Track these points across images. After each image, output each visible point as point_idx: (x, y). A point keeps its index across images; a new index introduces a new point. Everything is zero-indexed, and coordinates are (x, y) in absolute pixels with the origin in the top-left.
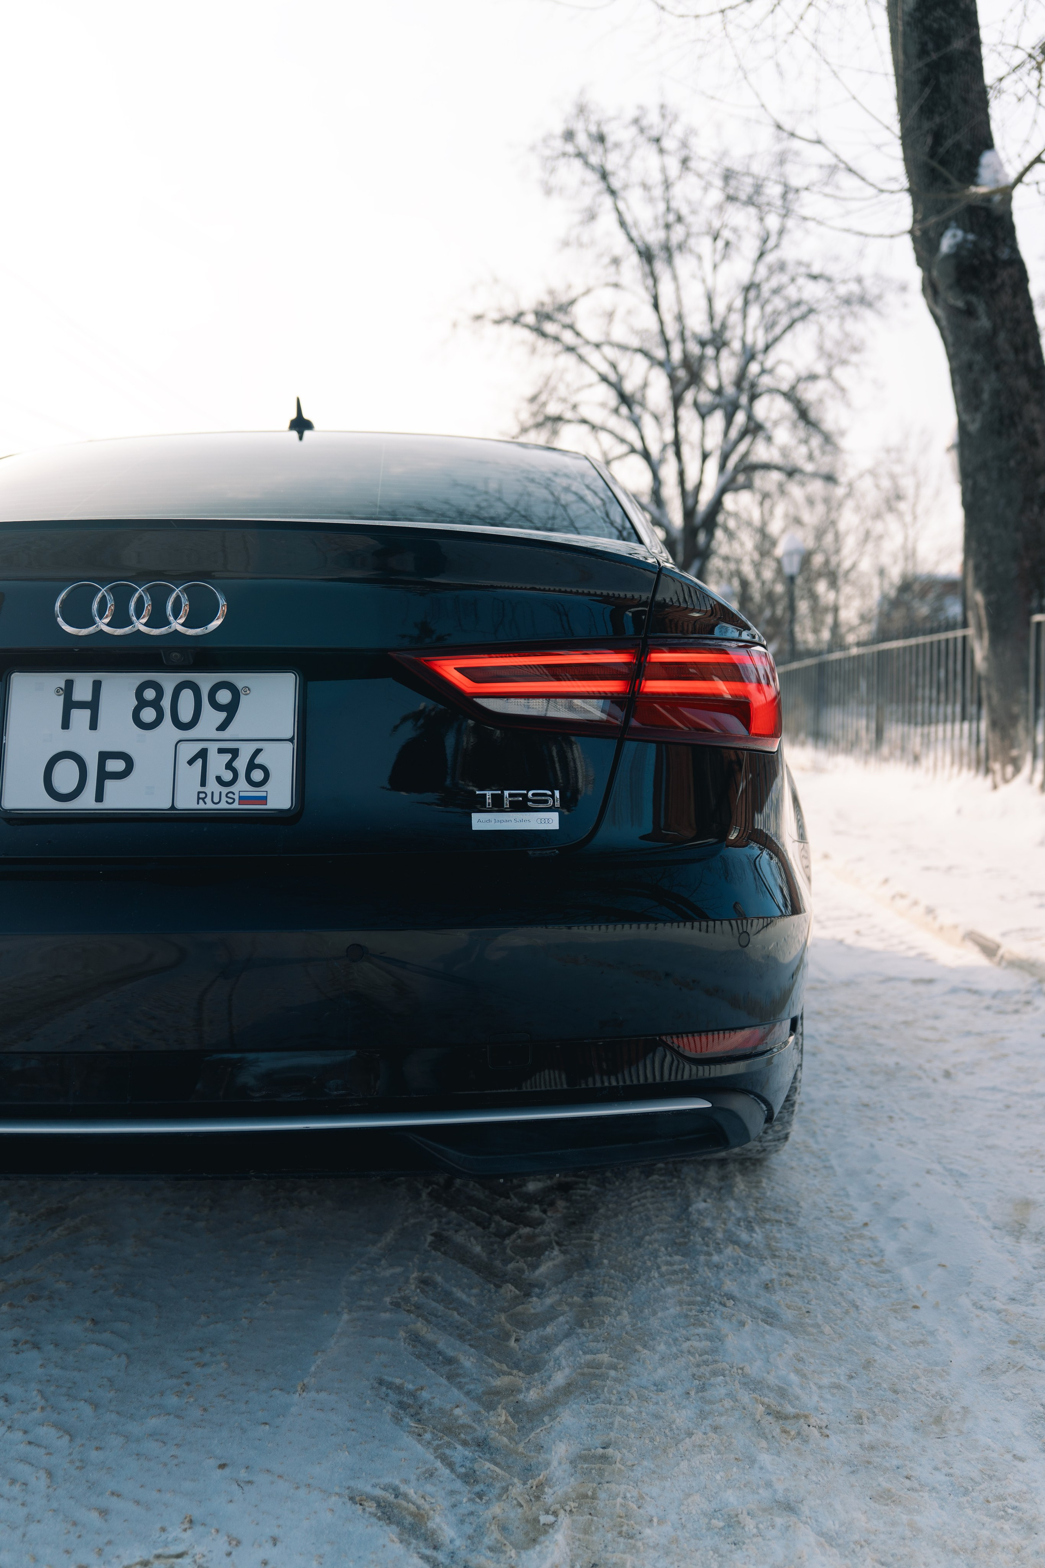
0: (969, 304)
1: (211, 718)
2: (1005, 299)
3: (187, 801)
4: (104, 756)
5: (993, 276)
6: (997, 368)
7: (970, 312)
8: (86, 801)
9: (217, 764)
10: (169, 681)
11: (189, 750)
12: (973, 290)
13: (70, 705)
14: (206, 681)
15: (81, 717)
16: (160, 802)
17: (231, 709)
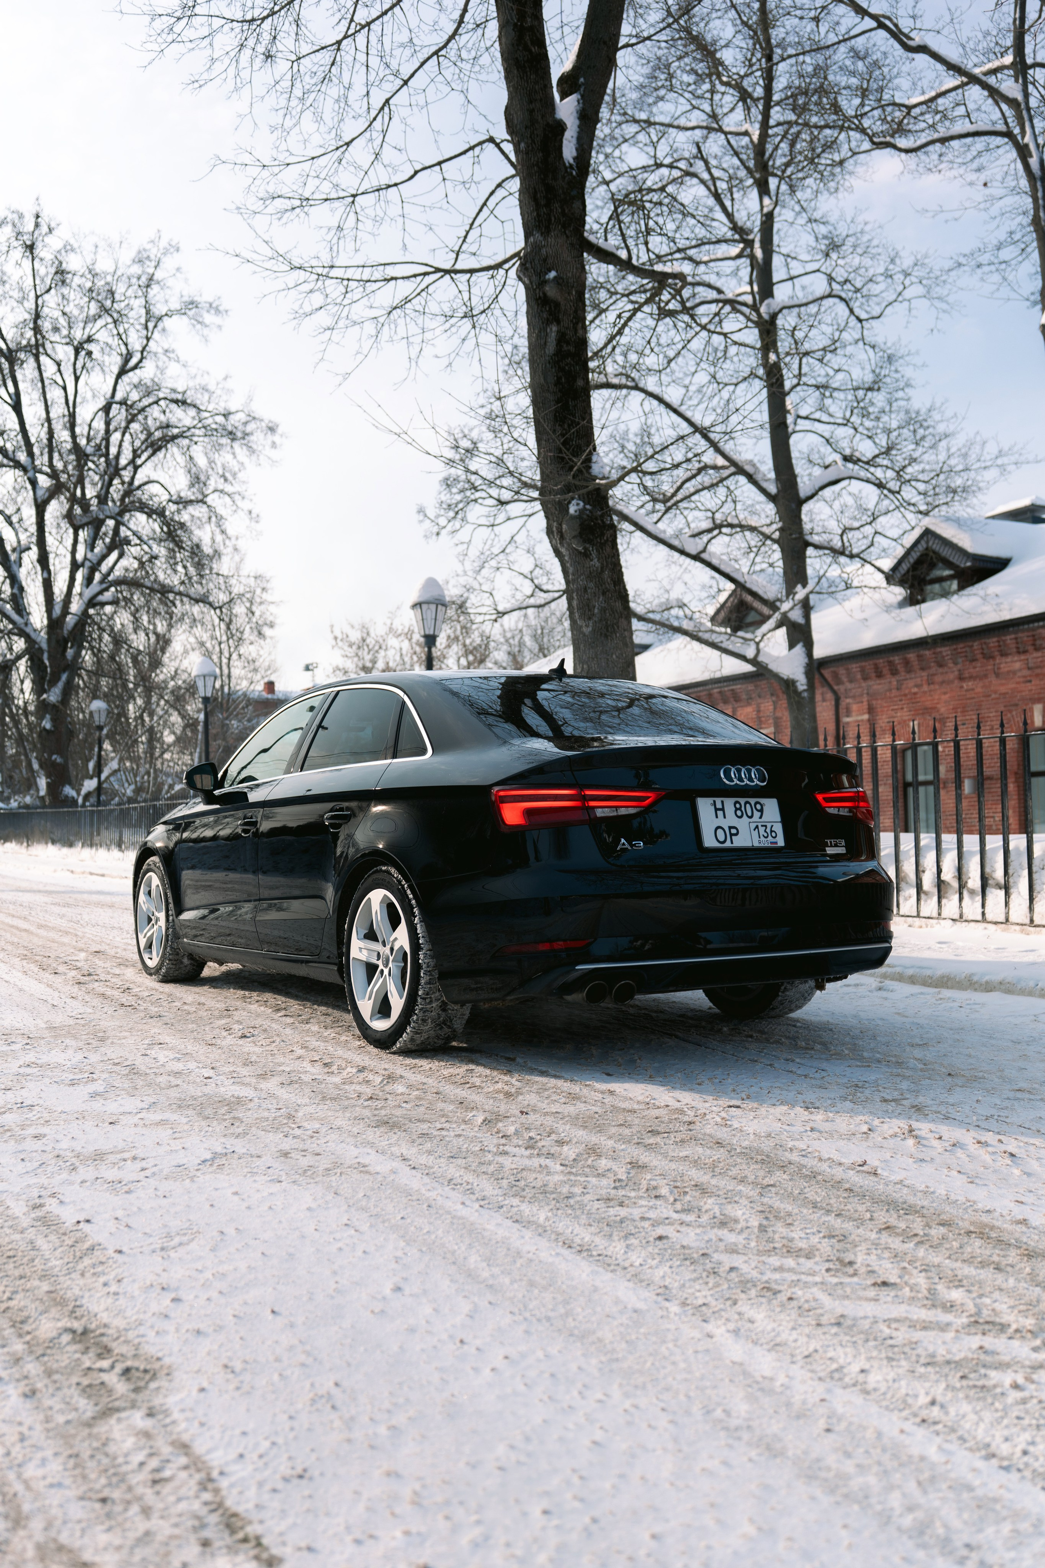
0: (585, 549)
1: (757, 814)
2: (608, 549)
3: (756, 844)
4: (730, 828)
5: (603, 534)
6: (604, 593)
7: (586, 555)
8: (728, 844)
9: (762, 829)
10: (742, 801)
11: (753, 826)
12: (590, 541)
13: (716, 810)
14: (753, 801)
15: (720, 813)
16: (748, 844)
17: (761, 811)
